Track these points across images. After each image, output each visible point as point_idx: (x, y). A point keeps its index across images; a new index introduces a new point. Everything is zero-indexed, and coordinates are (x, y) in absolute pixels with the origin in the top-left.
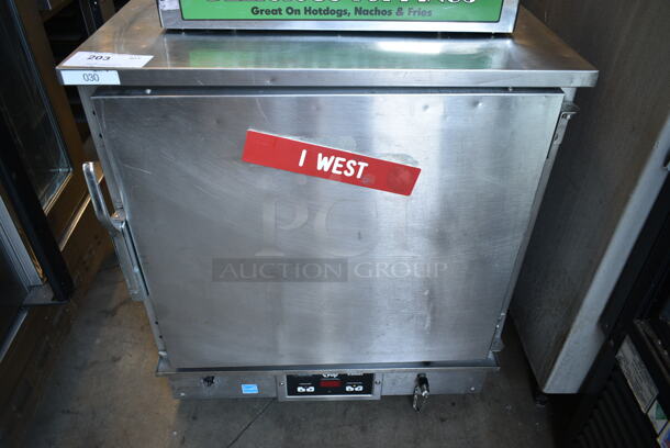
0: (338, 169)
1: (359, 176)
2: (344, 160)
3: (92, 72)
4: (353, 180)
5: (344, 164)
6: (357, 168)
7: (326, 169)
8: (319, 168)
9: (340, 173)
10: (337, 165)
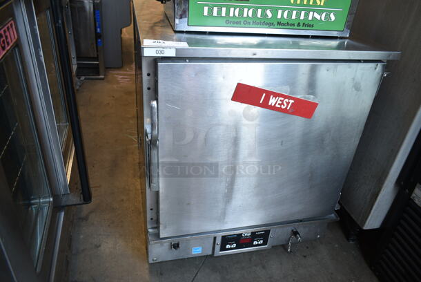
0: (279, 104)
1: (288, 108)
2: (282, 99)
3: (162, 49)
4: (285, 111)
5: (282, 101)
6: (288, 103)
7: (273, 105)
8: (270, 104)
9: (279, 106)
10: (279, 102)
